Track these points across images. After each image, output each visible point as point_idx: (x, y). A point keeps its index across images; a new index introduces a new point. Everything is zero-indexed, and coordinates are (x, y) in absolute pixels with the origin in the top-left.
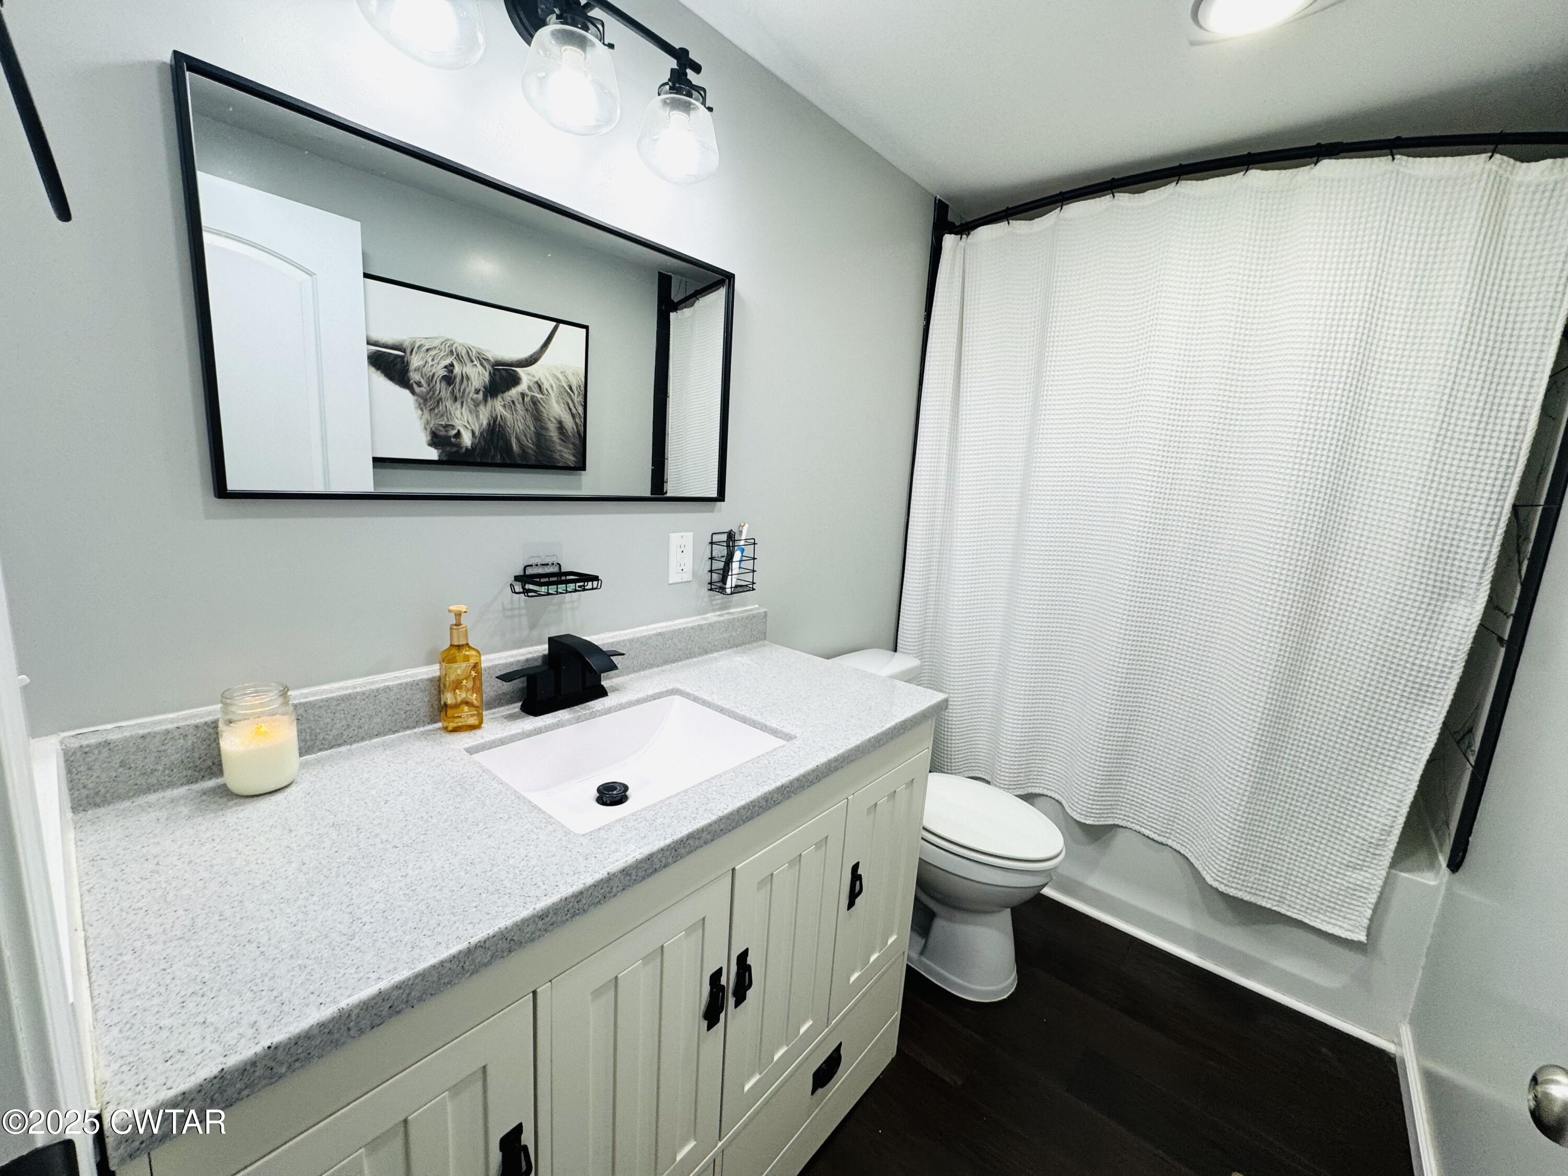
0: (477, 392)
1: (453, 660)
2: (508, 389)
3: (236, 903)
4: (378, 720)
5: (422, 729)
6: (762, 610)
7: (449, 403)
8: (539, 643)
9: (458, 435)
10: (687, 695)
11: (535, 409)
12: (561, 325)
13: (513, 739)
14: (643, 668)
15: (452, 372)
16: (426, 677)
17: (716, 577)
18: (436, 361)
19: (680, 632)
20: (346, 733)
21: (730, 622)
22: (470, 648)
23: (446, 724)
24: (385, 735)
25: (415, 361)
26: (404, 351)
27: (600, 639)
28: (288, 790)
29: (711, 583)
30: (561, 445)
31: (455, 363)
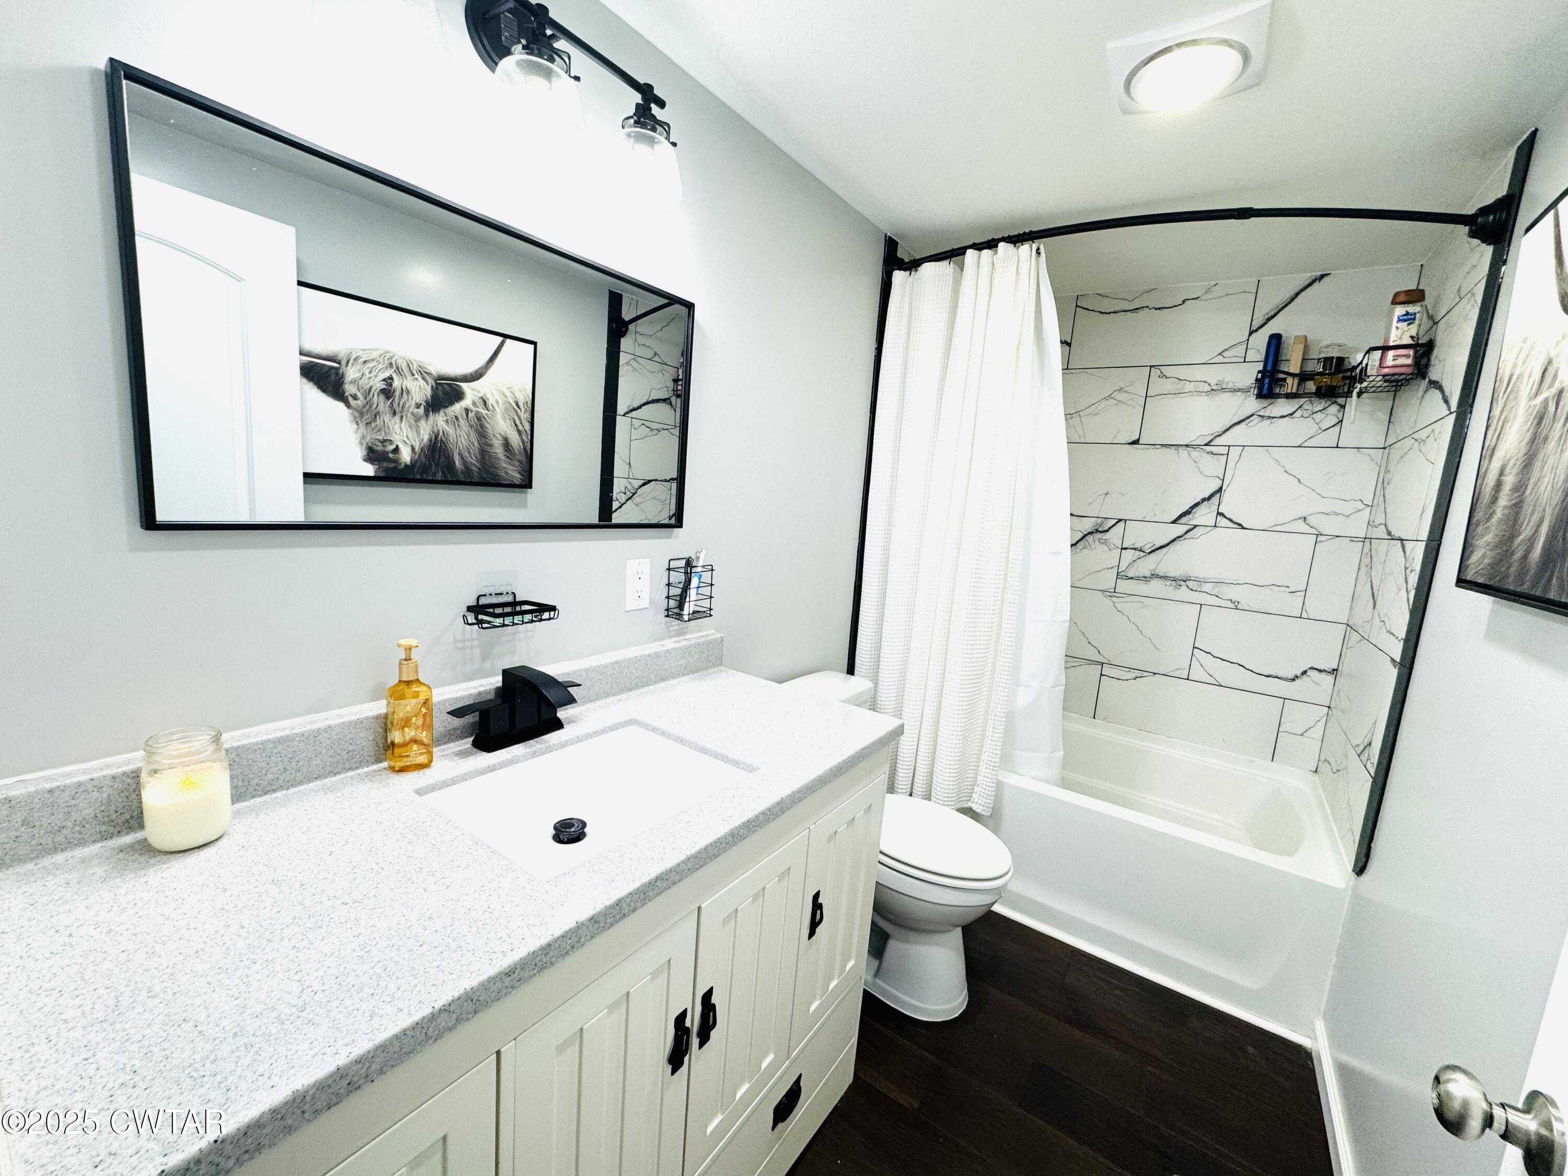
0: (418, 406)
1: (400, 696)
2: (451, 403)
3: (166, 977)
4: (316, 762)
5: (366, 770)
6: (718, 635)
7: (387, 418)
8: (491, 674)
9: (396, 450)
10: (646, 726)
11: (480, 427)
12: (508, 341)
13: (464, 778)
14: (598, 698)
15: (391, 385)
16: (371, 714)
17: (672, 603)
18: (373, 374)
19: (637, 660)
20: (281, 777)
21: (686, 648)
22: (421, 683)
23: (392, 764)
24: (326, 777)
25: (351, 373)
26: (339, 363)
27: (555, 669)
28: (219, 843)
29: (667, 610)
30: (506, 462)
31: (395, 376)
